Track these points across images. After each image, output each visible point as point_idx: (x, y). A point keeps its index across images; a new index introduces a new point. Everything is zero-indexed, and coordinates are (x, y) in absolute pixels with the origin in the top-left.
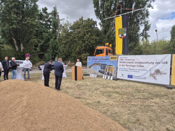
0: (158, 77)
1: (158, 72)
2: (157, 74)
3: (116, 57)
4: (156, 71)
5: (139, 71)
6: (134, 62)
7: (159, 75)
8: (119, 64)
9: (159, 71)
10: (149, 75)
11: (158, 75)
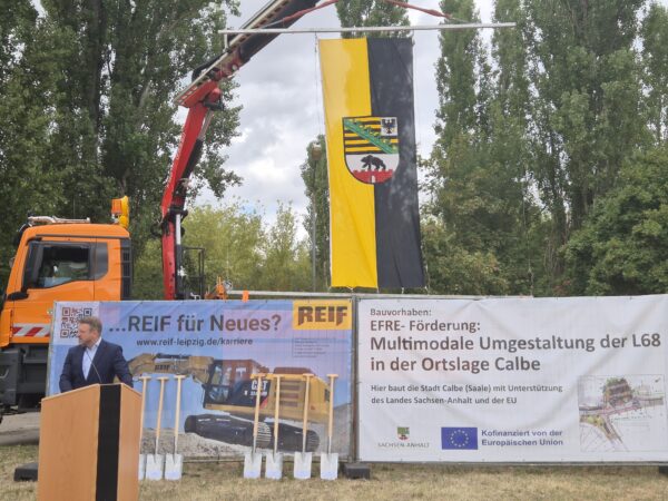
0: (623, 420)
1: (619, 392)
2: (618, 407)
3: (340, 309)
4: (612, 392)
5: (513, 394)
6: (475, 337)
7: (626, 410)
8: (366, 353)
9: (627, 388)
10: (577, 415)
11: (624, 414)
